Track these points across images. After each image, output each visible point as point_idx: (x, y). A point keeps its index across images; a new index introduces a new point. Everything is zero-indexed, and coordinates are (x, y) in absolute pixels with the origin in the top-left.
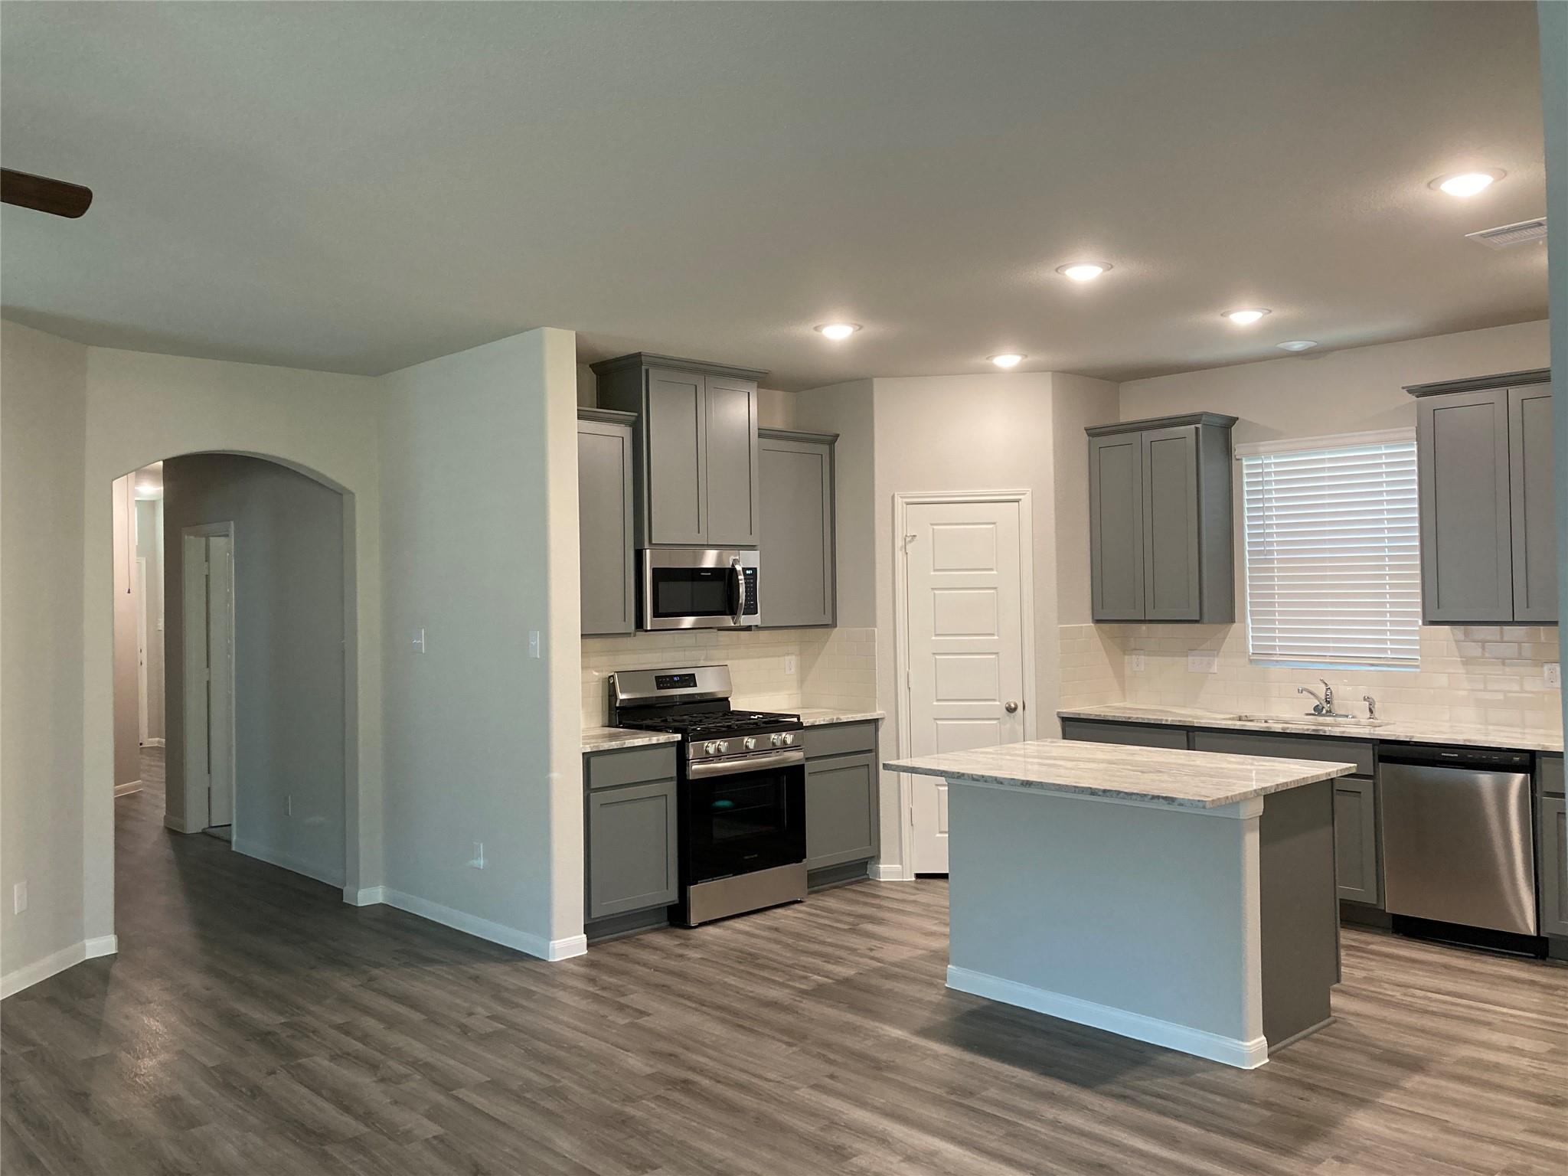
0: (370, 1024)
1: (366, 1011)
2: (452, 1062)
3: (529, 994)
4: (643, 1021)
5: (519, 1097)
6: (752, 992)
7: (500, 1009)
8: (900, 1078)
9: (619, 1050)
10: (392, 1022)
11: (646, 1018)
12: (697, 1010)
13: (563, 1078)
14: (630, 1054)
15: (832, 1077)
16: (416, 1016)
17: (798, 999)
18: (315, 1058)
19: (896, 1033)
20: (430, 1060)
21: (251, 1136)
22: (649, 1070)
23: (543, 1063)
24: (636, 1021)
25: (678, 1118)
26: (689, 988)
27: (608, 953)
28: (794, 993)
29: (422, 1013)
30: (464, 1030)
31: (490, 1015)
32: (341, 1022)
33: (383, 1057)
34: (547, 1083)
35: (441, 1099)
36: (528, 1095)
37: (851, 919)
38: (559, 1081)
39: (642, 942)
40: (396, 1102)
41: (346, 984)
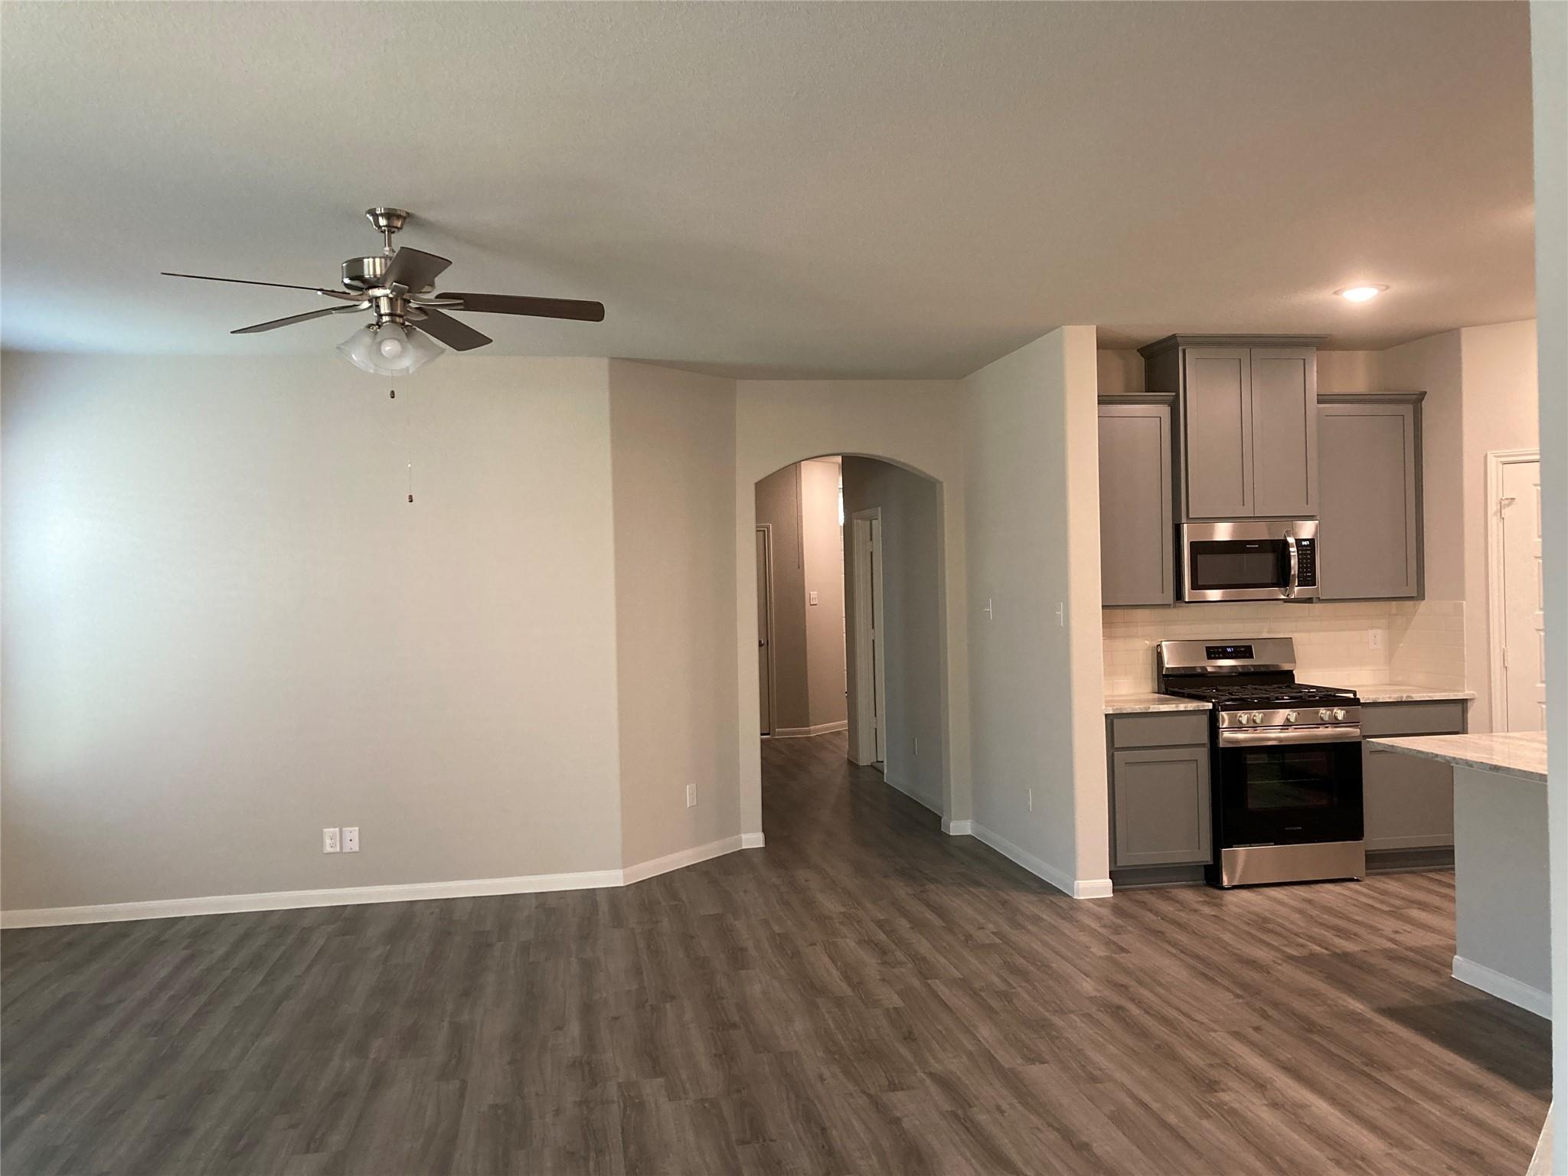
0: (903, 924)
1: (904, 913)
2: (943, 960)
3: (1037, 920)
4: (1121, 957)
5: (975, 993)
6: (1239, 949)
7: (1006, 928)
8: (1324, 1043)
9: (1082, 975)
10: (918, 925)
11: (1124, 954)
12: (1175, 956)
13: (1020, 986)
14: (1088, 979)
15: (1257, 1029)
16: (937, 922)
17: (1280, 962)
18: (848, 940)
19: (1356, 1005)
20: (928, 956)
21: (776, 983)
22: (1094, 993)
23: (1011, 972)
24: (1114, 955)
25: (1091, 1032)
26: (1183, 938)
27: (1130, 899)
28: (1281, 957)
29: (943, 919)
30: (969, 937)
31: (996, 931)
32: (882, 918)
33: (894, 947)
34: (1002, 987)
35: (916, 982)
36: (983, 994)
37: (1398, 903)
38: (1014, 988)
39: (1169, 895)
40: (884, 980)
41: (902, 891)
